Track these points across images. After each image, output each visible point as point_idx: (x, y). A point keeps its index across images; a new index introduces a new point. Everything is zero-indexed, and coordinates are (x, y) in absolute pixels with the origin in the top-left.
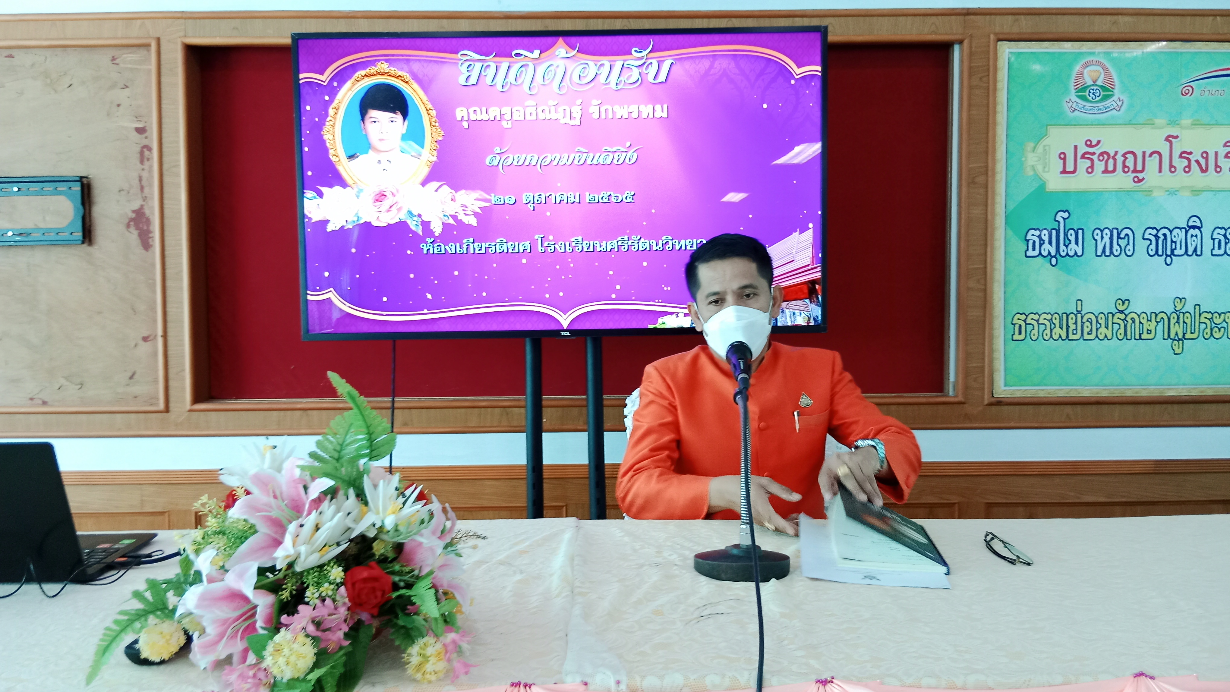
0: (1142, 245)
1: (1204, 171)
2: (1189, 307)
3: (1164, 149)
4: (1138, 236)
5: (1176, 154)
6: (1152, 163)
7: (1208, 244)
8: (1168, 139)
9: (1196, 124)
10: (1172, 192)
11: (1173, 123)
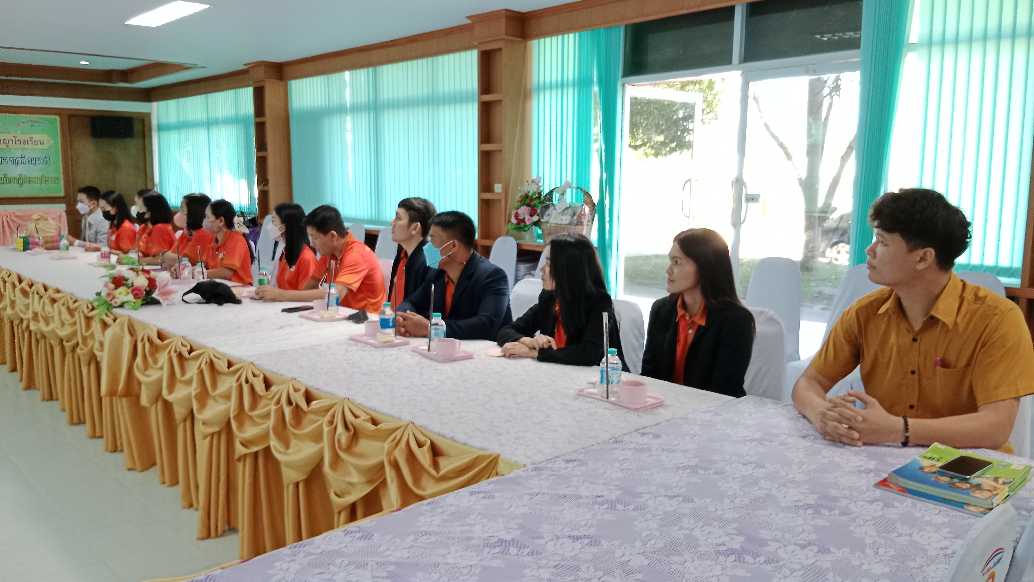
0: (9, 162)
1: (25, 144)
2: (23, 176)
3: (14, 139)
4: (8, 159)
5: (17, 140)
6: (11, 142)
7: (27, 162)
8: (14, 137)
9: (21, 133)
10: (16, 149)
11: (16, 133)
